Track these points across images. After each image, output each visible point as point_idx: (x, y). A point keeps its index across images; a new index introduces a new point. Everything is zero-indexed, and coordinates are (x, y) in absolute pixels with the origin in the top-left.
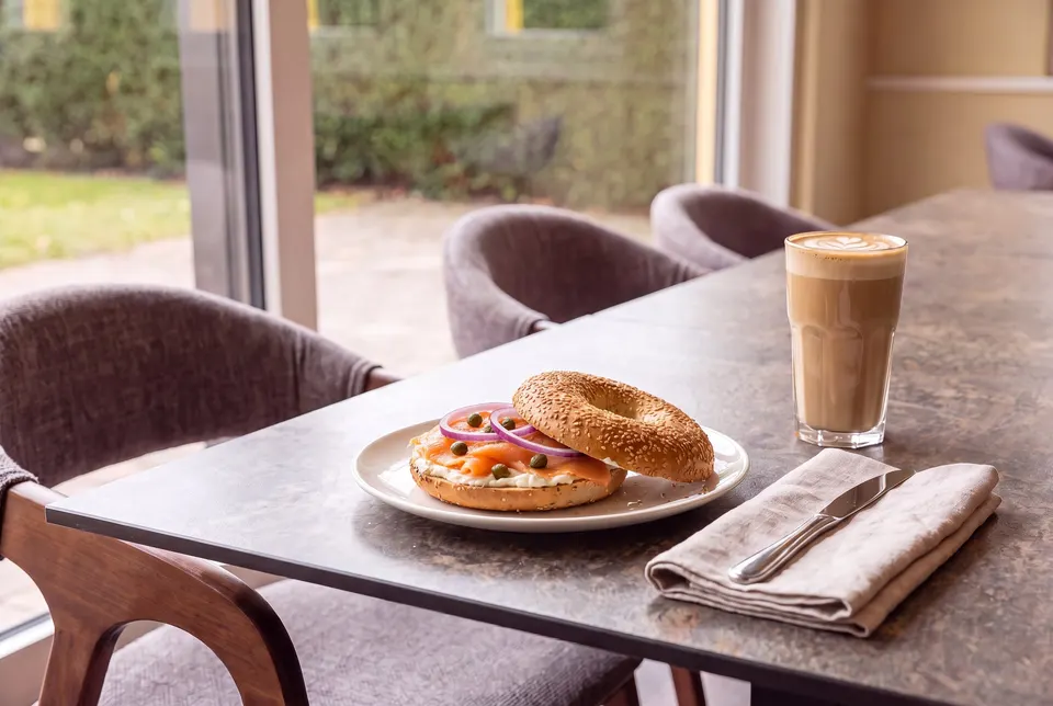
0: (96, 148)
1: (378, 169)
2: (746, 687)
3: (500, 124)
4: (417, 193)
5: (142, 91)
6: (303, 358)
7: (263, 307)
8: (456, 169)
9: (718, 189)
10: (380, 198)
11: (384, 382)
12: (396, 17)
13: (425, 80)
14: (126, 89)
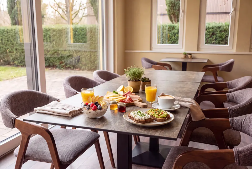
0: (5, 61)
1: (51, 64)
2: (116, 134)
3: (70, 57)
4: (57, 69)
5: (13, 52)
7: (39, 91)
8: (64, 64)
9: (103, 70)
10: (51, 69)
11: (60, 101)
12: (53, 40)
13: (58, 50)
14: (10, 52)
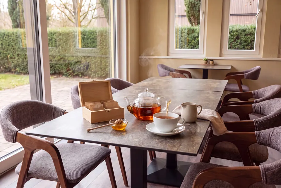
0: (5, 68)
1: (57, 71)
2: (129, 149)
3: (78, 64)
4: (64, 76)
5: (15, 58)
6: (54, 109)
7: (43, 101)
8: (71, 71)
9: (115, 78)
10: (57, 77)
11: (67, 113)
12: (59, 45)
13: (65, 56)
14: (11, 58)
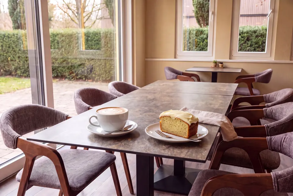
0: (5, 71)
1: (59, 74)
2: (135, 155)
3: (82, 66)
4: (67, 80)
5: (15, 61)
6: (57, 114)
7: (45, 106)
8: (74, 74)
10: (60, 80)
11: (70, 118)
12: (62, 47)
13: (68, 58)
14: (12, 60)
